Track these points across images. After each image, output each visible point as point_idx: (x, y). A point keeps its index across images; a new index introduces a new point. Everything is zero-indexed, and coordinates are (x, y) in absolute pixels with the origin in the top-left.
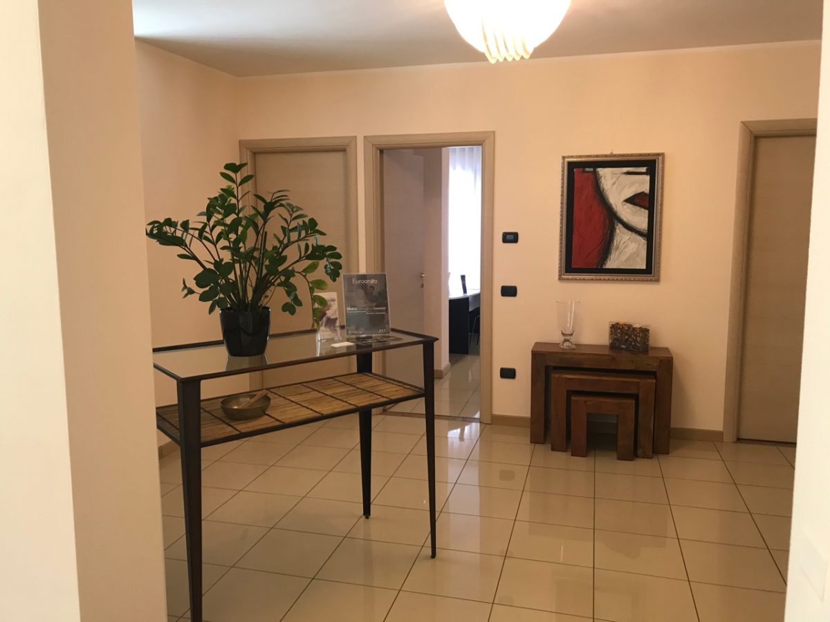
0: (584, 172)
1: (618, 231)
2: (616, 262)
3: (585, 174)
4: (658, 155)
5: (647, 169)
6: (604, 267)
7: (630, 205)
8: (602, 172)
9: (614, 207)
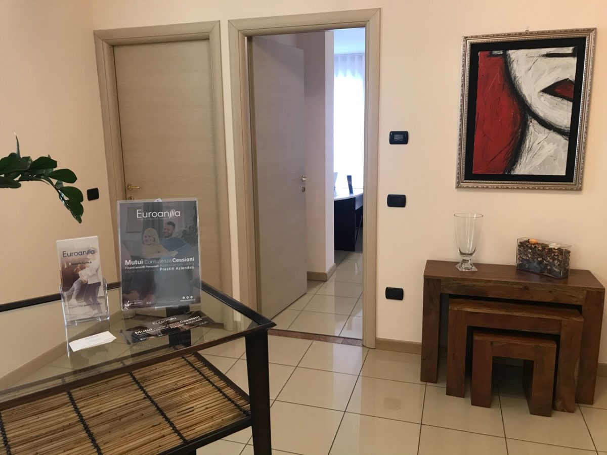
0: (491, 55)
1: (531, 129)
2: (528, 167)
3: (492, 58)
4: (589, 31)
5: (574, 50)
6: (512, 173)
7: (549, 97)
8: (513, 54)
9: (528, 99)
